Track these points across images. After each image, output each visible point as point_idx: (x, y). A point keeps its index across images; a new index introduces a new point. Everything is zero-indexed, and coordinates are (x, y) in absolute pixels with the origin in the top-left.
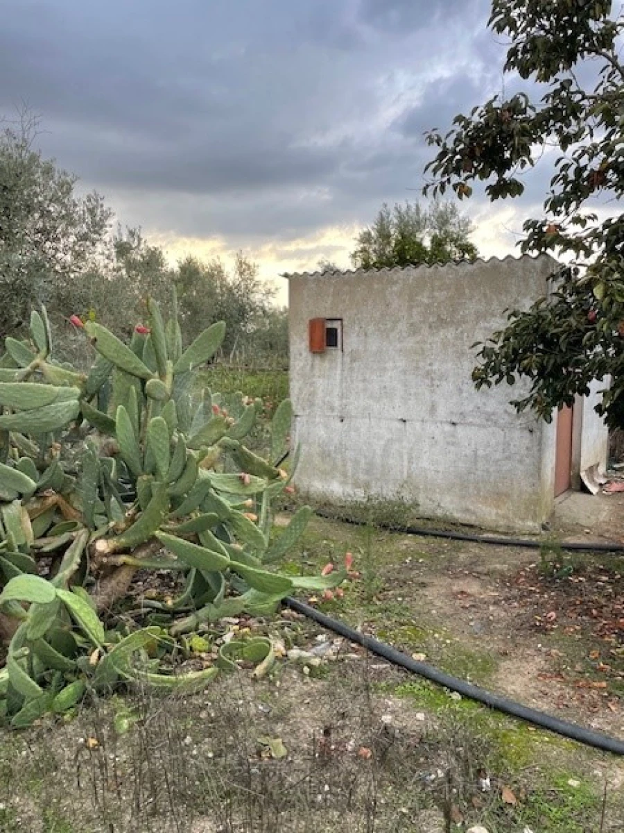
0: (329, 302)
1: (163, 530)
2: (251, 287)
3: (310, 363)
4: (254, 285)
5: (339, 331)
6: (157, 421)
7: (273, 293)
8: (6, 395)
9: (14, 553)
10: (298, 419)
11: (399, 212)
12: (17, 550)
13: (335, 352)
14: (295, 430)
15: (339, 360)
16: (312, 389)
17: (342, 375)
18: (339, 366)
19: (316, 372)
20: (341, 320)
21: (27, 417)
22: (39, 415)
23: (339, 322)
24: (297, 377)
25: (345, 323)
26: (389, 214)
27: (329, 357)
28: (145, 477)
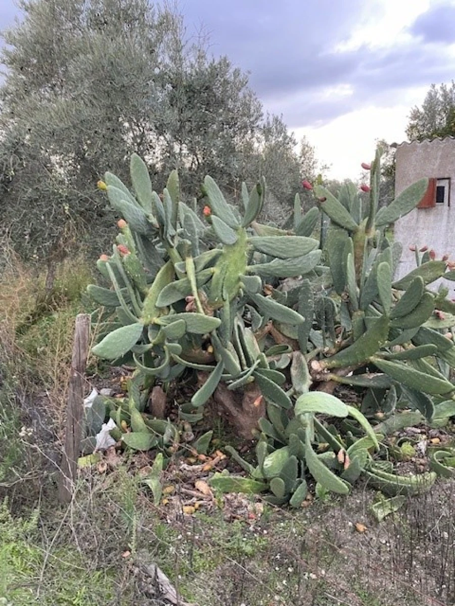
0: (437, 164)
1: (379, 356)
2: (311, 164)
3: (415, 217)
4: (314, 163)
5: (446, 189)
6: (384, 265)
7: (328, 168)
8: (274, 246)
9: (266, 369)
10: (402, 264)
11: (444, 91)
12: (269, 367)
13: (442, 208)
14: (398, 274)
15: (446, 213)
16: (416, 239)
17: (447, 226)
18: (445, 218)
19: (421, 225)
20: (449, 179)
21: (287, 264)
22: (296, 261)
23: (447, 181)
24: (401, 229)
25: (452, 181)
26: (436, 93)
27: (434, 211)
28: (359, 313)
